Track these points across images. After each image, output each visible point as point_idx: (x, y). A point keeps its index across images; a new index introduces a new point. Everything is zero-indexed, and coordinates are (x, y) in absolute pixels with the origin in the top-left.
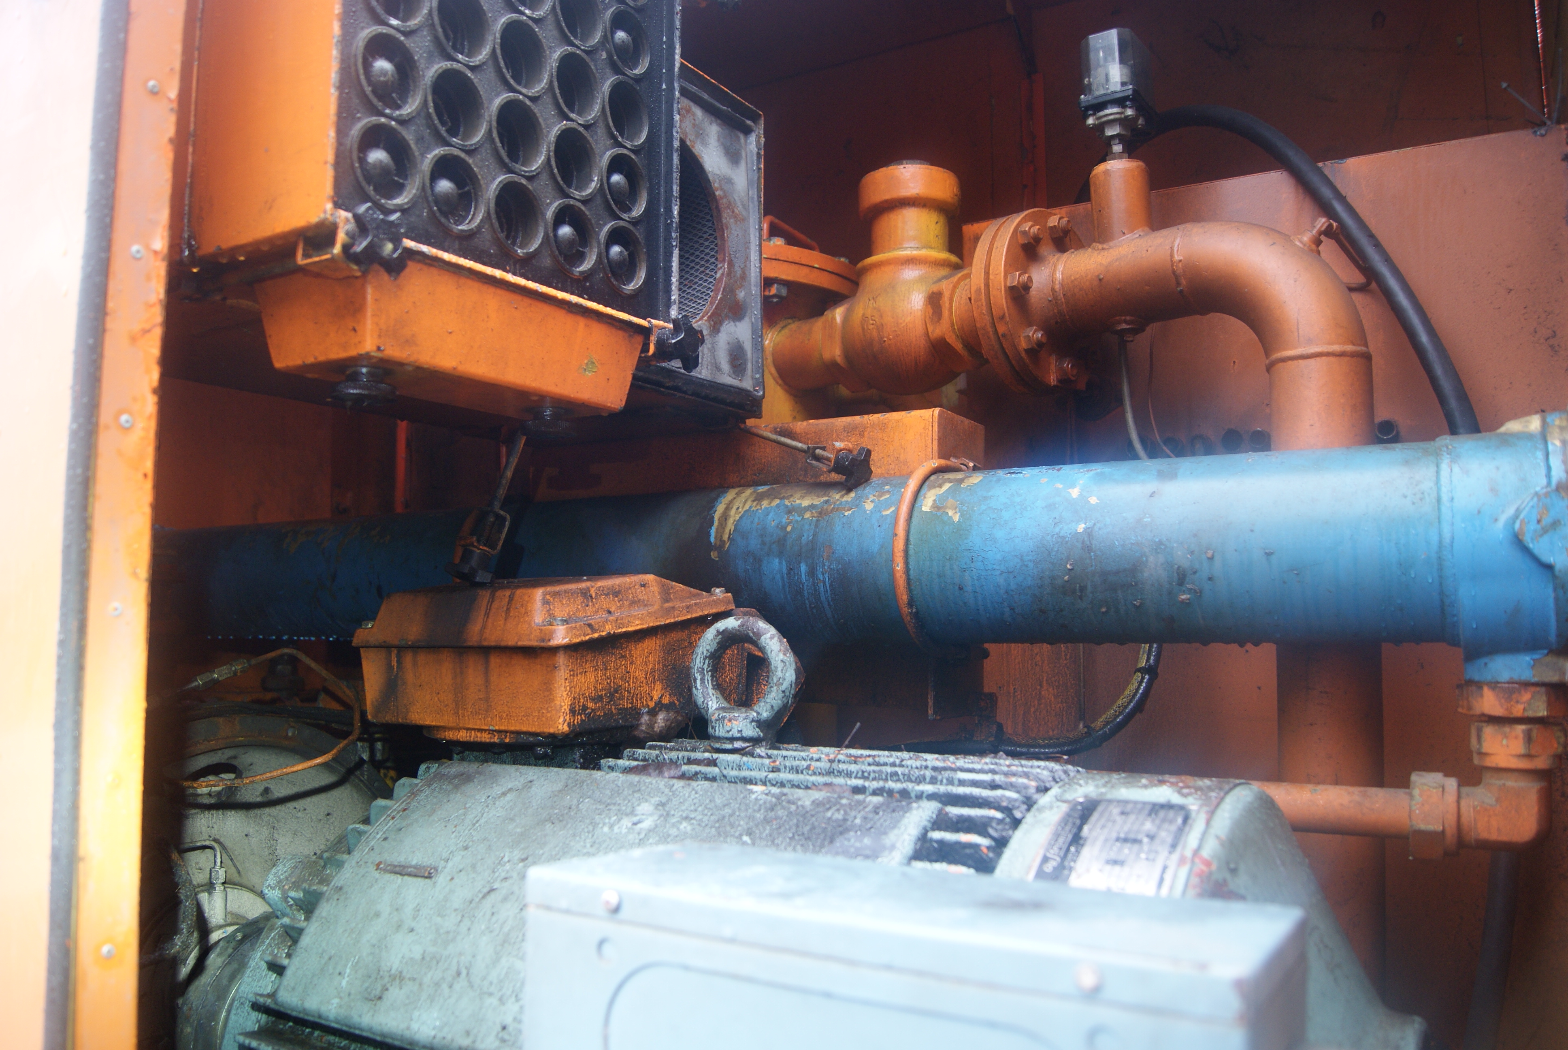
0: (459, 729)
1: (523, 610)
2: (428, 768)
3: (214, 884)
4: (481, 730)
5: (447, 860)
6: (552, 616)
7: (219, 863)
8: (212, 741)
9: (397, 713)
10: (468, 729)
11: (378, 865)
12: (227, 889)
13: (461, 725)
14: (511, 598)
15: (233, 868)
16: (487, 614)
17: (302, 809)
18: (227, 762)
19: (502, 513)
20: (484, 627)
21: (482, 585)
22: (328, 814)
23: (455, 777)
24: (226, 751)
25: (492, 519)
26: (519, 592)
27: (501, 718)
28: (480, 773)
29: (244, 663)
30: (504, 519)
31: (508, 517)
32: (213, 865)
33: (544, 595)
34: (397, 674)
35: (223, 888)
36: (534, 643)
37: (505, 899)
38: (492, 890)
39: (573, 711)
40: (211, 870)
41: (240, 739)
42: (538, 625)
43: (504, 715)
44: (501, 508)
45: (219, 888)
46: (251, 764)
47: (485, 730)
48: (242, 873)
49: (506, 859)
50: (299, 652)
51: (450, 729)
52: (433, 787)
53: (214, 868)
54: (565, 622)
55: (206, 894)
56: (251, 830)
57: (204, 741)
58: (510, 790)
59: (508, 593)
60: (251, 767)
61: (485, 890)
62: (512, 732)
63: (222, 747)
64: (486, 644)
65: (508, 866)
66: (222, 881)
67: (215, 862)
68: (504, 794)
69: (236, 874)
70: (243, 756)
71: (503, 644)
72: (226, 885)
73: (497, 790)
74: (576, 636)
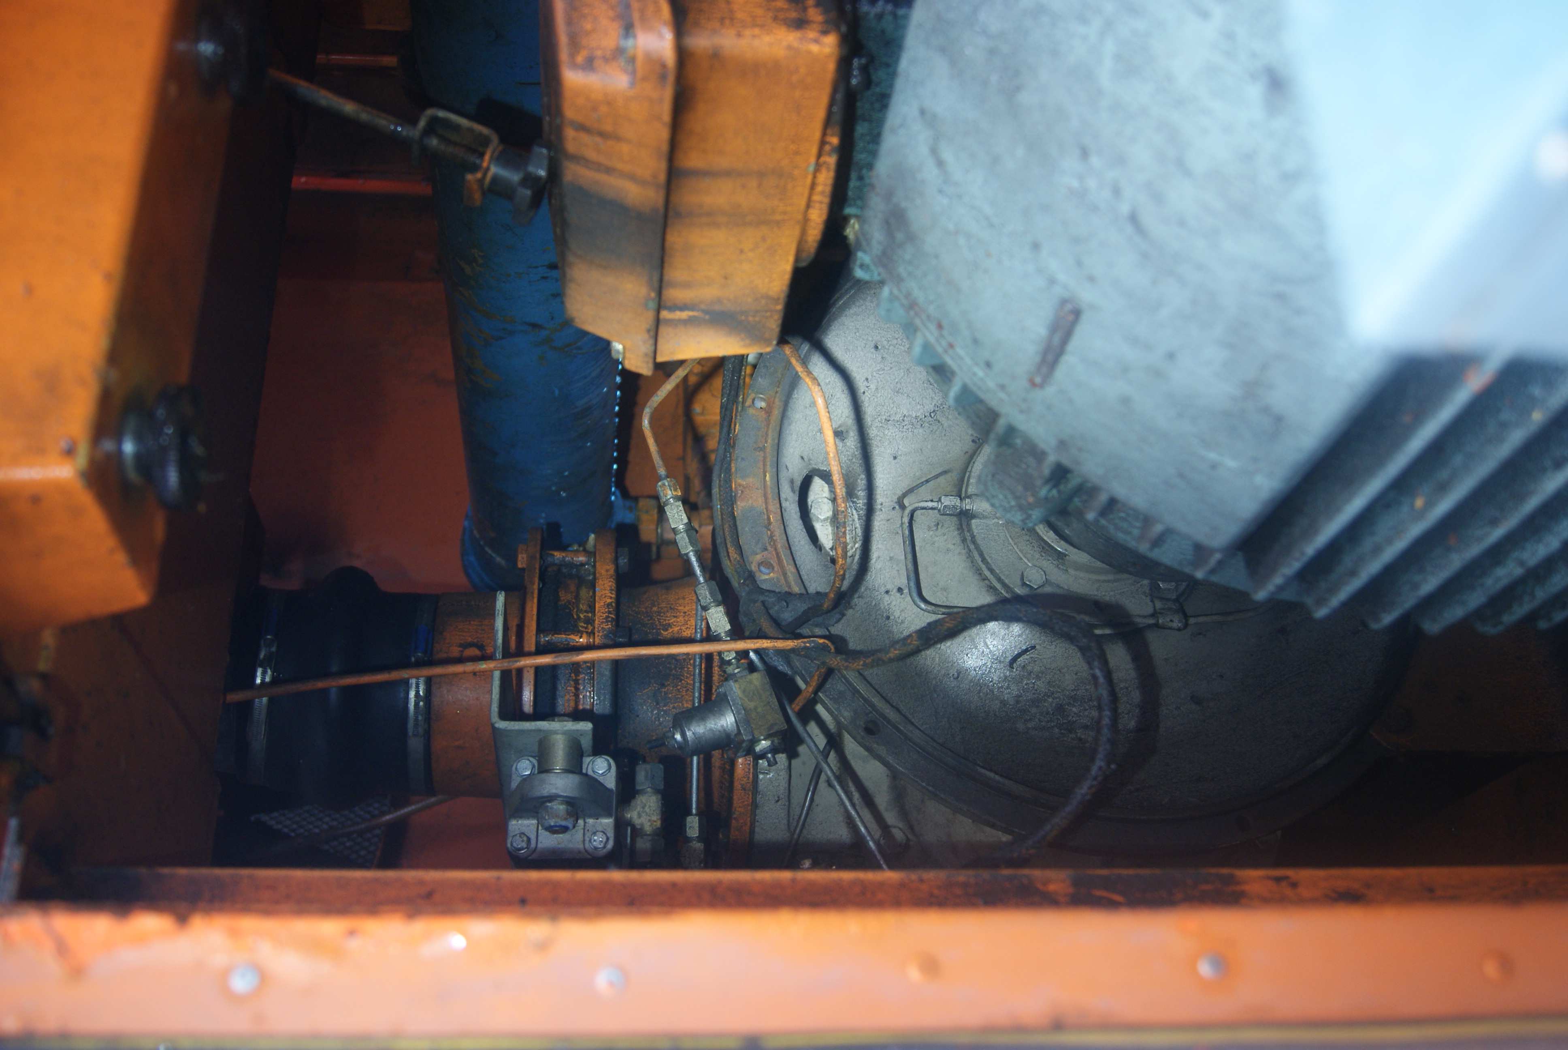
0: (806, 220)
1: (604, 109)
2: (862, 266)
3: (962, 510)
4: (813, 186)
5: (1052, 281)
6: (619, 52)
7: (935, 504)
8: (769, 518)
9: (766, 311)
10: (808, 206)
11: (1033, 384)
12: (969, 493)
13: (800, 217)
14: (582, 128)
15: (938, 480)
16: (609, 170)
17: (865, 383)
18: (797, 493)
19: (422, 123)
20: (632, 177)
21: (554, 173)
22: (876, 347)
23: (890, 234)
24: (783, 496)
25: (434, 142)
26: (569, 112)
27: (797, 153)
28: (889, 196)
29: (664, 485)
30: (434, 121)
31: (430, 112)
32: (936, 511)
33: (575, 66)
34: (704, 311)
35: (967, 500)
36: (668, 93)
37: (1158, 198)
38: (1133, 218)
39: (800, 24)
40: (942, 515)
41: (768, 478)
42: (633, 84)
43: (793, 147)
44: (414, 122)
45: (967, 505)
46: (802, 458)
47: (815, 177)
48: (946, 468)
49: (1075, 184)
50: (649, 404)
51: (804, 232)
52: (904, 275)
53: (939, 511)
54: (628, 29)
55: (973, 521)
56: (888, 451)
57: (770, 530)
58: (934, 151)
59: (570, 133)
60: (805, 458)
61: (1129, 229)
62: (824, 134)
63: (778, 505)
64: (662, 177)
65: (1092, 183)
66: (959, 501)
67: (932, 509)
68: (940, 164)
69: (948, 476)
70: (791, 470)
71: (665, 147)
72: (963, 495)
73: (930, 173)
74: (658, 11)
